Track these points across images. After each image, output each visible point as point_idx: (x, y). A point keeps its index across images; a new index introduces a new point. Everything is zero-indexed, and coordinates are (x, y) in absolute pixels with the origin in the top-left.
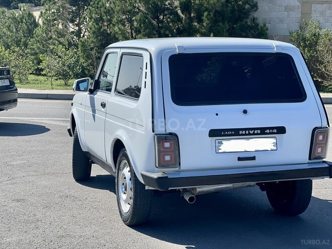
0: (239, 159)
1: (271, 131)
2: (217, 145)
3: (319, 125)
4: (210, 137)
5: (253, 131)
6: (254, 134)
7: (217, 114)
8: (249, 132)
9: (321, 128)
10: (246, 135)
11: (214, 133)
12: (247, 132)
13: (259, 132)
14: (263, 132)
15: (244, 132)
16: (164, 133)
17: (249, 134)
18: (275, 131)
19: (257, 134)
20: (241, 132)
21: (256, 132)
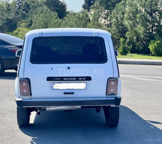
0: (65, 93)
1: (82, 79)
2: (52, 85)
3: (112, 76)
4: (47, 81)
5: (71, 79)
6: (72, 80)
7: (52, 69)
8: (69, 79)
9: (113, 78)
10: (67, 80)
11: (49, 79)
12: (68, 79)
13: (75, 79)
14: (77, 79)
15: (66, 79)
16: (23, 78)
17: (69, 80)
18: (85, 79)
19: (74, 80)
20: (64, 79)
21: (73, 79)
